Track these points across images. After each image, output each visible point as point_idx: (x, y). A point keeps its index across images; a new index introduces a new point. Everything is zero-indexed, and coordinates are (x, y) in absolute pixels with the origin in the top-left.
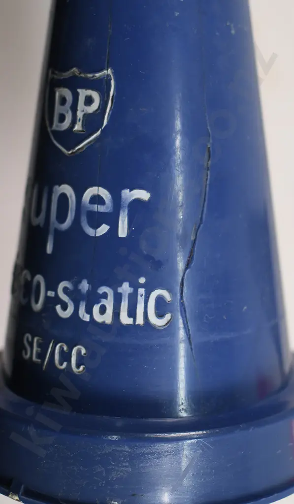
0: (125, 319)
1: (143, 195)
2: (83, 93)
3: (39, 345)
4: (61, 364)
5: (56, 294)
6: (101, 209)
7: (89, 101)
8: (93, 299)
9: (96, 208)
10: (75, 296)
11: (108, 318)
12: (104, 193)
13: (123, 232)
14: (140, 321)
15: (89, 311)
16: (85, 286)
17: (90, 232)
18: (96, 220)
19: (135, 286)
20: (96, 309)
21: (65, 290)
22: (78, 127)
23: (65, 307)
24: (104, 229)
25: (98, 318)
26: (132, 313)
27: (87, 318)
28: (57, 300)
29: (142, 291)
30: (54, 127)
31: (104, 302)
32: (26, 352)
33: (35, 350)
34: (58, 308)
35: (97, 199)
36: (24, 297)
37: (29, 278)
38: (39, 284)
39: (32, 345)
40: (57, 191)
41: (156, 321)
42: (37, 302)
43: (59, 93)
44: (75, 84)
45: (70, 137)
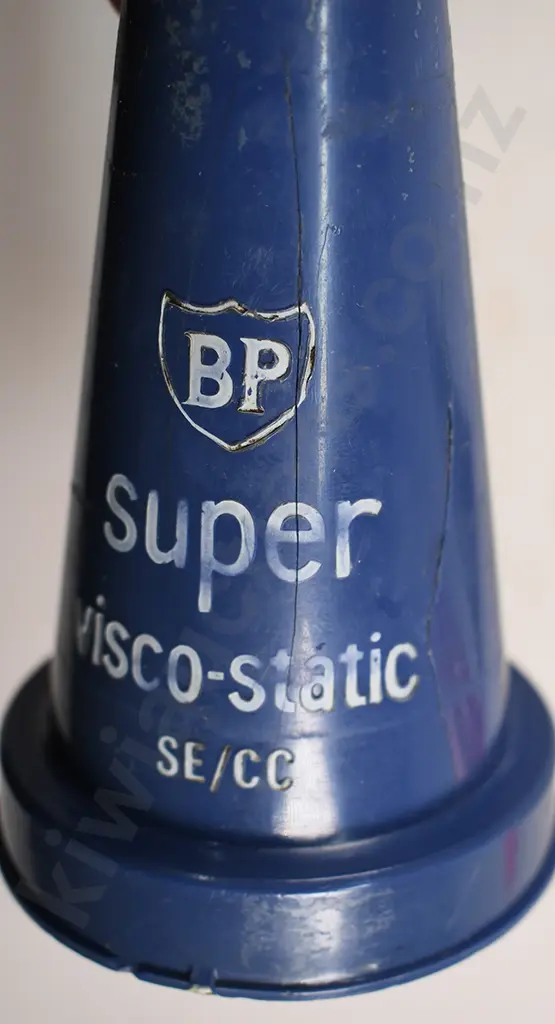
0: (354, 700)
1: (371, 506)
2: (253, 347)
3: (196, 754)
4: (247, 779)
5: (228, 675)
6: (305, 537)
7: (267, 359)
8: (297, 678)
9: (292, 536)
10: (266, 676)
11: (326, 703)
12: (307, 511)
13: (343, 570)
14: (376, 698)
16: (283, 660)
17: (287, 575)
18: (294, 555)
19: (366, 647)
20: (306, 692)
21: (246, 669)
22: (249, 404)
23: (247, 695)
24: (311, 569)
25: (310, 705)
26: (364, 689)
27: (290, 708)
28: (230, 685)
29: (376, 653)
30: (191, 401)
31: (318, 679)
32: (168, 766)
33: (190, 761)
34: (234, 698)
35: (295, 523)
36: (147, 677)
37: (157, 648)
38: (184, 661)
39: (180, 755)
40: (213, 511)
41: (398, 693)
42: (184, 687)
43: (198, 341)
44: (233, 329)
45: (230, 420)
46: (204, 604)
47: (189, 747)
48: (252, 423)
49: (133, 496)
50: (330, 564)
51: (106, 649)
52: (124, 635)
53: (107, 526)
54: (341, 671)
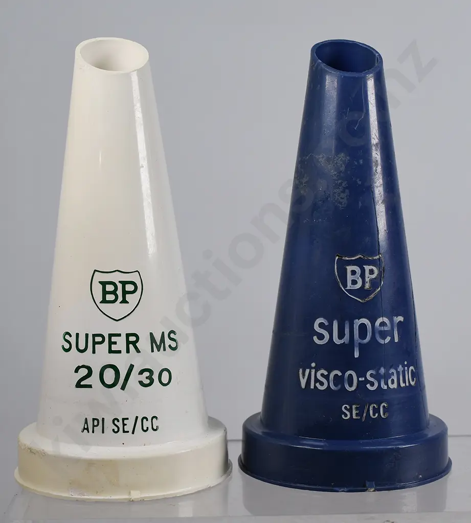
0: (402, 385)
1: (401, 319)
2: (367, 268)
3: (357, 409)
4: (374, 415)
5: (366, 378)
6: (386, 329)
7: (371, 272)
8: (387, 377)
9: (382, 329)
10: (378, 377)
11: (395, 386)
12: (386, 320)
13: (396, 340)
14: (407, 384)
15: (387, 384)
16: (382, 371)
17: (382, 342)
18: (383, 335)
19: (404, 366)
20: (390, 381)
21: (371, 375)
22: (367, 286)
23: (372, 384)
24: (388, 339)
25: (391, 386)
26: (404, 382)
27: (385, 387)
28: (367, 381)
29: (406, 368)
30: (348, 288)
31: (393, 377)
32: (346, 415)
33: (354, 412)
34: (368, 386)
35: (383, 324)
36: (335, 385)
37: (340, 374)
38: (351, 376)
39: (350, 411)
40: (358, 323)
41: (413, 383)
42: (351, 385)
43: (349, 268)
44: (360, 263)
45: (362, 292)
46: (357, 355)
47: (354, 407)
48: (368, 292)
49: (326, 324)
50: (393, 338)
51: (317, 380)
52: (326, 373)
53: (315, 338)
54: (398, 373)
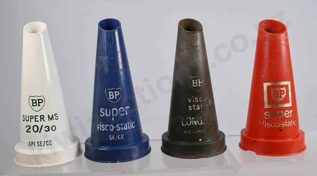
0: (129, 128)
1: (129, 107)
2: (116, 92)
3: (114, 136)
4: (120, 138)
5: (116, 127)
6: (123, 111)
8: (123, 126)
10: (120, 126)
11: (127, 129)
12: (122, 108)
13: (127, 114)
14: (131, 128)
15: (123, 128)
16: (122, 124)
17: (121, 115)
18: (122, 113)
19: (130, 122)
20: (124, 127)
21: (118, 126)
22: (116, 98)
23: (119, 129)
24: (124, 114)
25: (125, 129)
26: (130, 127)
27: (123, 129)
31: (126, 126)
32: (111, 139)
33: (113, 138)
34: (117, 129)
35: (122, 110)
36: (107, 129)
37: (108, 126)
38: (111, 126)
39: (112, 137)
40: (113, 110)
41: (133, 127)
42: (112, 129)
43: (110, 92)
44: (113, 91)
45: (114, 100)
47: (113, 136)
48: (116, 100)
49: (104, 110)
50: (125, 114)
51: (102, 128)
52: (104, 126)
53: (101, 114)
54: (128, 125)
